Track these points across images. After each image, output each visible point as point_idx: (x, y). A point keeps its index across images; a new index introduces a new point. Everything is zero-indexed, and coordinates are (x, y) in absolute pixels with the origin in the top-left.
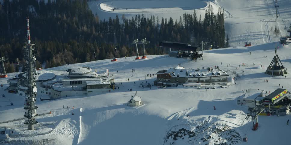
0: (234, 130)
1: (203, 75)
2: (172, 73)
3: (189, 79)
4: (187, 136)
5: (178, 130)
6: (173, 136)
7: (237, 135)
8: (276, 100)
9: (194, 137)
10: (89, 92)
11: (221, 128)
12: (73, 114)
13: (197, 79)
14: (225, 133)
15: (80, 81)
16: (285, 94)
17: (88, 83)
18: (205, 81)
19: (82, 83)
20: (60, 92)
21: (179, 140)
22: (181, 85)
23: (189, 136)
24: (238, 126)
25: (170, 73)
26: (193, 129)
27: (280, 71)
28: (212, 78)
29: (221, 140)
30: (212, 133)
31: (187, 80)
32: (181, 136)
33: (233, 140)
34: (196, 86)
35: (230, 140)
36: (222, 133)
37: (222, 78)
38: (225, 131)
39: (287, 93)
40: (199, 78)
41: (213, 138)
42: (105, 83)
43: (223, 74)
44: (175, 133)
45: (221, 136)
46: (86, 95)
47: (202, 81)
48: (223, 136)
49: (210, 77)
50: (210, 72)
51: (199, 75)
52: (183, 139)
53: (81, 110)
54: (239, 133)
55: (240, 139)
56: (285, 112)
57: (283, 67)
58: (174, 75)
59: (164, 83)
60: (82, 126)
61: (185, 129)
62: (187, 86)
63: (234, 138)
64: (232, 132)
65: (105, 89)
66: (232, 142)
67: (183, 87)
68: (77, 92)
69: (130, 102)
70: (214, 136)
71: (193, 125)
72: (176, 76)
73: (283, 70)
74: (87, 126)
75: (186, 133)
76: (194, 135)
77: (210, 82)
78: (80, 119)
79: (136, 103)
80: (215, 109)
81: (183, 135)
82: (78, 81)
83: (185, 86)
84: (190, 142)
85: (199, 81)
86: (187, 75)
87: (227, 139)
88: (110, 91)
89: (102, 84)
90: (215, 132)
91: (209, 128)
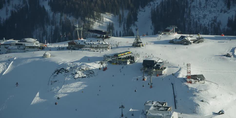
0: (92, 70)
1: (93, 44)
2: (77, 42)
3: (85, 46)
4: (64, 72)
5: (60, 69)
6: (57, 72)
7: (93, 73)
8: (121, 56)
9: (68, 73)
10: (27, 50)
11: (84, 68)
12: (9, 60)
13: (90, 46)
14: (86, 71)
15: (21, 44)
16: (129, 54)
17: (26, 45)
18: (94, 47)
19: (23, 45)
20: (10, 49)
21: (60, 74)
22: (81, 49)
23: (65, 72)
24: (95, 68)
25: (75, 42)
26: (68, 68)
27: (139, 44)
28: (99, 46)
29: (82, 75)
30: (78, 71)
31: (84, 46)
32: (61, 72)
33: (89, 75)
34: (88, 50)
35: (88, 75)
36: (84, 71)
37: (104, 46)
38: (87, 70)
39: (131, 53)
40: (91, 45)
41: (78, 74)
42: (36, 46)
43: (105, 44)
44: (58, 71)
45: (83, 73)
46: (25, 52)
47: (93, 48)
48: (84, 73)
49: (98, 45)
50: (98, 42)
51: (91, 44)
52: (62, 73)
53: (15, 59)
54: (94, 72)
55: (94, 75)
56: (127, 63)
57: (141, 43)
58: (77, 43)
59: (72, 48)
60: (10, 66)
61: (64, 68)
62: (83, 50)
63: (90, 74)
64: (90, 71)
65: (36, 49)
66: (89, 76)
67: (81, 50)
68: (20, 50)
69: (44, 55)
70: (79, 72)
71: (69, 66)
72: (78, 44)
73: (141, 44)
74: (13, 66)
75: (64, 70)
76: (68, 72)
77: (98, 48)
78: (11, 63)
79: (47, 56)
80: (89, 60)
81: (62, 72)
82: (20, 44)
83: (82, 50)
84: (65, 75)
85: (91, 47)
86: (85, 43)
87: (86, 74)
88: (39, 50)
89: (34, 46)
90: (80, 71)
91: (77, 68)
